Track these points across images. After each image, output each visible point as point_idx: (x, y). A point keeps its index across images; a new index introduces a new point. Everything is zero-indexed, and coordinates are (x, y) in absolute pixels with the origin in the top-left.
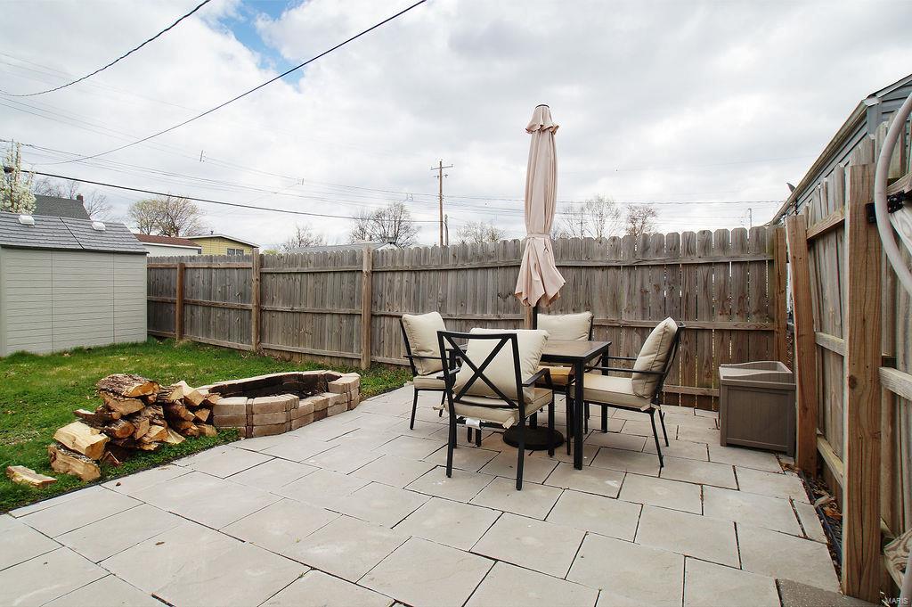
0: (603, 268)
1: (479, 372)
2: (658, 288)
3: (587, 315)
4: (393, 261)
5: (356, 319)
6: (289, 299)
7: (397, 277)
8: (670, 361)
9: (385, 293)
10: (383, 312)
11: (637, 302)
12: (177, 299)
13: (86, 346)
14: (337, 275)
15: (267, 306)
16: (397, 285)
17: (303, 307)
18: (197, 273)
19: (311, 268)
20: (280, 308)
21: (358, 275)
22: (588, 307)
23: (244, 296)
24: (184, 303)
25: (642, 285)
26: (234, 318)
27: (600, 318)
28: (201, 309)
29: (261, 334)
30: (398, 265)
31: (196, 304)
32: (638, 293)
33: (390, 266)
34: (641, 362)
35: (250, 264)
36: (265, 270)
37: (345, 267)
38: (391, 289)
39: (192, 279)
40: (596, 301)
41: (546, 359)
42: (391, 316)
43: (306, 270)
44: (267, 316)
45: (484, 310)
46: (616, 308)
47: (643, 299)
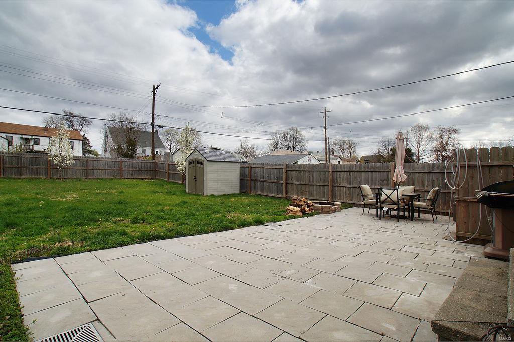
0: (418, 173)
1: (388, 197)
2: (438, 179)
3: (413, 187)
4: (341, 168)
5: (326, 188)
6: (299, 180)
7: (342, 173)
8: (436, 197)
9: (338, 179)
10: (337, 185)
11: (430, 183)
12: (249, 179)
13: (227, 194)
14: (319, 172)
15: (289, 182)
16: (342, 176)
17: (304, 182)
18: (257, 169)
19: (307, 169)
20: (295, 182)
21: (327, 173)
22: (413, 184)
23: (278, 178)
24: (252, 180)
25: (432, 178)
26: (275, 186)
27: (417, 188)
28: (259, 183)
29: (287, 192)
30: (343, 169)
31: (257, 181)
32: (431, 181)
33: (339, 170)
34: (428, 197)
35: (282, 167)
36: (288, 169)
37: (322, 169)
38: (340, 177)
39: (255, 172)
40: (416, 183)
41: (403, 195)
42: (340, 186)
43: (305, 170)
44: (289, 186)
45: (376, 185)
46: (423, 185)
47: (432, 183)
